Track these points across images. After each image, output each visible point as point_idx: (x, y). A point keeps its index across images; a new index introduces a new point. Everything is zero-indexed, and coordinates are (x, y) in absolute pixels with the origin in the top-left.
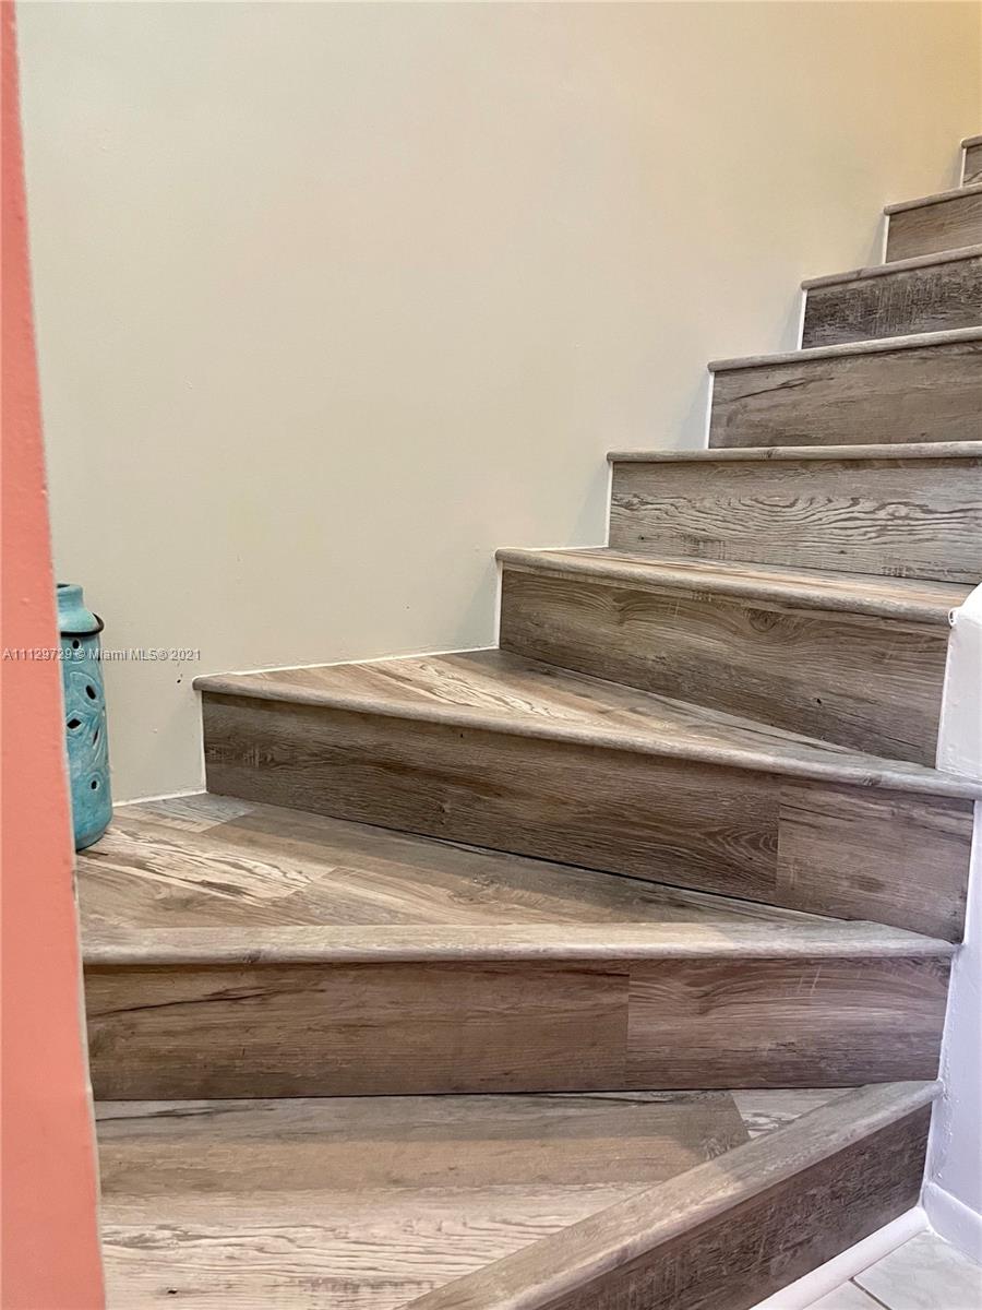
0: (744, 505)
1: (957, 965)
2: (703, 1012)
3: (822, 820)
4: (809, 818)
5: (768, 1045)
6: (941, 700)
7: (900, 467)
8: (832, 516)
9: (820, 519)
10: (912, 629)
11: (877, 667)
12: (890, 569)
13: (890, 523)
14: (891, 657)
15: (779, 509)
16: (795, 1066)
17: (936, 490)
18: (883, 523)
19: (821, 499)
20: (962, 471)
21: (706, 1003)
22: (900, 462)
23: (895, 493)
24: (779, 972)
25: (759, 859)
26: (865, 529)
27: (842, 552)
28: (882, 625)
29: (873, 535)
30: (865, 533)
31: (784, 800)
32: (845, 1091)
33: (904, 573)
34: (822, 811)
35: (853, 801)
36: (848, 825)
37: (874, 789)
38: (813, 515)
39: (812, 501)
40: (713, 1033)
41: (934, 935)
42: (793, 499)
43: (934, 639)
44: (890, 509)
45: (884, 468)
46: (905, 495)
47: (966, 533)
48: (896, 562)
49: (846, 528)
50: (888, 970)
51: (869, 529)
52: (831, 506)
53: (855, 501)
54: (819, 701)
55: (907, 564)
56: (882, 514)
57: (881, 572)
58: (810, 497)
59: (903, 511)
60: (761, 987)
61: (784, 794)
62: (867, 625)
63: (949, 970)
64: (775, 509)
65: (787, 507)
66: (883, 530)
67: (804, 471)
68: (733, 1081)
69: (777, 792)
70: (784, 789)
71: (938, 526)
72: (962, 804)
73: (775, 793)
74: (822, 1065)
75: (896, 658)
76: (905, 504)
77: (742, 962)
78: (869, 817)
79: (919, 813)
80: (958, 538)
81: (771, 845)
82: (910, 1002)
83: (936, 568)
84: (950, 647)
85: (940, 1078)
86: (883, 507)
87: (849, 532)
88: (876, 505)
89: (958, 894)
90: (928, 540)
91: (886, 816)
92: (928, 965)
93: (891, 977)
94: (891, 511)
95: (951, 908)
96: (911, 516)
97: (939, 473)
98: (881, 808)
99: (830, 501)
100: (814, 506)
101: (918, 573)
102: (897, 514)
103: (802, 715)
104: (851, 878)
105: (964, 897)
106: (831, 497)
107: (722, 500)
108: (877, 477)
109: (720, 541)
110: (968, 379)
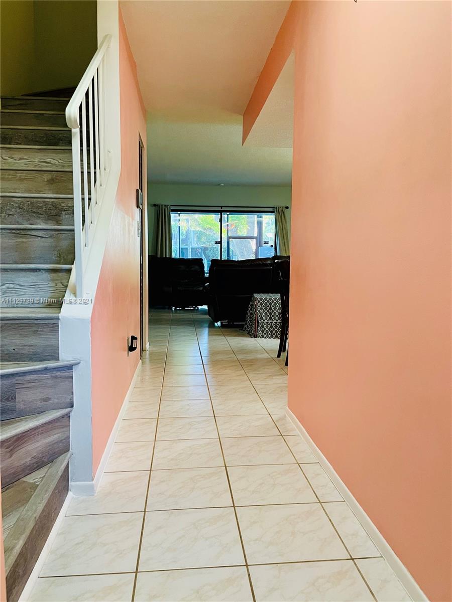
1: (72, 414)
2: (11, 456)
3: (30, 385)
4: (26, 385)
5: (29, 459)
6: (58, 340)
7: (9, 272)
10: (47, 322)
11: (35, 335)
13: (7, 290)
14: (40, 331)
16: (37, 463)
17: (23, 279)
18: (4, 290)
20: (32, 273)
21: (11, 452)
22: (8, 270)
23: (7, 280)
24: (31, 434)
25: (10, 404)
28: (36, 322)
31: (17, 382)
32: (50, 465)
34: (30, 382)
35: (39, 376)
36: (38, 384)
37: (46, 370)
40: (14, 462)
41: (66, 408)
43: (54, 323)
44: (7, 285)
46: (12, 281)
47: (36, 292)
50: (57, 422)
54: (14, 350)
56: (3, 287)
59: (12, 286)
60: (26, 440)
61: (17, 380)
62: (30, 323)
63: (70, 416)
68: (20, 476)
69: (14, 380)
70: (17, 378)
71: (26, 290)
72: (69, 367)
73: (14, 381)
74: (43, 459)
75: (42, 331)
76: (13, 284)
77: (21, 435)
78: (44, 380)
79: (58, 374)
80: (34, 294)
81: (13, 398)
82: (62, 430)
84: (59, 325)
85: (70, 450)
86: (3, 285)
89: (71, 393)
90: (23, 295)
91: (49, 377)
92: (66, 416)
93: (57, 424)
95: (69, 398)
96: (15, 287)
97: (24, 274)
98: (48, 376)
102: (9, 287)
103: (7, 356)
104: (41, 400)
105: (73, 394)
110: (10, 241)
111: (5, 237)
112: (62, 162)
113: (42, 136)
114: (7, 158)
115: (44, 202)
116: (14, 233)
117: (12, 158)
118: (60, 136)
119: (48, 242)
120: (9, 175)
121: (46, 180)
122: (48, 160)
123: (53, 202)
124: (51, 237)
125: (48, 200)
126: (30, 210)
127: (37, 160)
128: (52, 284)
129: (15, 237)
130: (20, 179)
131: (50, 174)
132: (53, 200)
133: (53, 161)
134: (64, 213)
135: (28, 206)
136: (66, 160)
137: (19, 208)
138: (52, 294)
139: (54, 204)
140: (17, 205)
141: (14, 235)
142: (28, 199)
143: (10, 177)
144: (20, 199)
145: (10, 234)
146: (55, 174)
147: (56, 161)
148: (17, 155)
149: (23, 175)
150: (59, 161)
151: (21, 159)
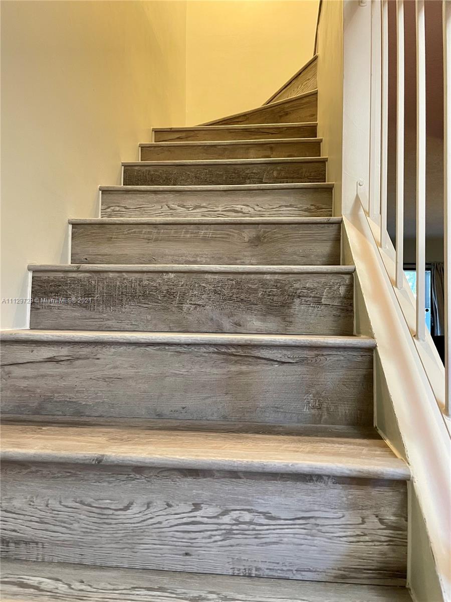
0: (67, 507)
7: (240, 478)
8: (173, 520)
9: (160, 523)
12: (239, 570)
13: (234, 527)
15: (111, 512)
17: (277, 499)
18: (228, 527)
19: (159, 504)
20: (300, 485)
26: (209, 533)
27: (187, 554)
29: (218, 538)
30: (210, 537)
33: (254, 573)
38: (151, 518)
39: (149, 505)
42: (126, 503)
45: (224, 477)
46: (248, 502)
47: (309, 537)
48: (244, 563)
49: (189, 532)
51: (214, 533)
52: (170, 510)
53: (197, 507)
55: (255, 565)
56: (226, 519)
57: (231, 572)
58: (146, 501)
59: (247, 517)
64: (106, 512)
65: (120, 510)
66: (228, 534)
67: (138, 476)
71: (283, 531)
76: (249, 511)
80: (303, 542)
83: (285, 568)
86: (225, 513)
87: (193, 535)
88: (220, 511)
90: (274, 543)
94: (235, 516)
96: (255, 521)
97: (279, 485)
99: (169, 505)
100: (152, 510)
101: (267, 572)
102: (241, 520)
106: (170, 503)
107: (37, 501)
108: (218, 486)
109: (37, 543)
110: (215, 371)
111: (206, 362)
112: (260, 209)
113: (221, 173)
114: (176, 207)
115: (260, 281)
116: (224, 353)
117: (183, 206)
118: (247, 172)
119: (293, 374)
120: (186, 232)
121: (246, 239)
122: (238, 207)
123: (277, 281)
124: (302, 361)
125: (268, 277)
126: (234, 296)
127: (220, 209)
128: (351, 518)
129: (226, 361)
130: (205, 239)
131: (254, 228)
132: (276, 277)
133: (246, 209)
134: (297, 301)
135: (231, 289)
136: (267, 206)
137: (215, 292)
138: (353, 546)
139: (279, 285)
140: (211, 287)
141: (225, 356)
142: (231, 277)
143: (188, 235)
144: (216, 277)
145: (215, 355)
146: (262, 229)
147: (250, 209)
148: (191, 202)
149: (209, 232)
150: (256, 208)
151: (196, 207)
